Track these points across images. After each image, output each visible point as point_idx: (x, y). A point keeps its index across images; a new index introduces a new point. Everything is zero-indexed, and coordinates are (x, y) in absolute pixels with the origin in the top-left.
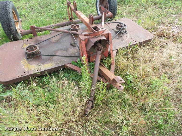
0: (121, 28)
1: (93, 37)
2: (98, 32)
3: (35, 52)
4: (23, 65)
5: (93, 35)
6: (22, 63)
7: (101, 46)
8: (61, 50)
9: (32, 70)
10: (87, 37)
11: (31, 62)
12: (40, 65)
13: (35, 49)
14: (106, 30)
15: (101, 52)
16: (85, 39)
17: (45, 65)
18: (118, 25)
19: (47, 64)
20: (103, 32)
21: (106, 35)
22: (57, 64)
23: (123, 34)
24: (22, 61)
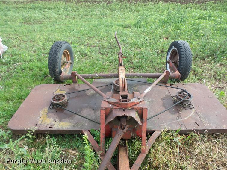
0: (181, 99)
1: (118, 108)
2: (127, 104)
3: (59, 104)
4: (41, 115)
5: (119, 105)
6: (41, 112)
7: (125, 123)
8: (90, 107)
9: (45, 124)
10: (110, 106)
11: (50, 114)
12: (56, 121)
13: (63, 99)
14: (143, 102)
15: (124, 132)
16: (106, 109)
17: (62, 122)
18: (180, 93)
19: (64, 123)
20: (136, 105)
21: (139, 110)
22: (75, 126)
23: (184, 108)
24: (43, 110)
